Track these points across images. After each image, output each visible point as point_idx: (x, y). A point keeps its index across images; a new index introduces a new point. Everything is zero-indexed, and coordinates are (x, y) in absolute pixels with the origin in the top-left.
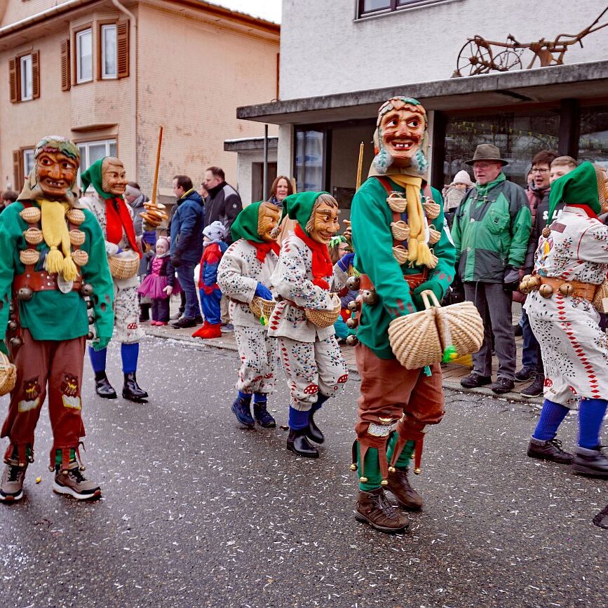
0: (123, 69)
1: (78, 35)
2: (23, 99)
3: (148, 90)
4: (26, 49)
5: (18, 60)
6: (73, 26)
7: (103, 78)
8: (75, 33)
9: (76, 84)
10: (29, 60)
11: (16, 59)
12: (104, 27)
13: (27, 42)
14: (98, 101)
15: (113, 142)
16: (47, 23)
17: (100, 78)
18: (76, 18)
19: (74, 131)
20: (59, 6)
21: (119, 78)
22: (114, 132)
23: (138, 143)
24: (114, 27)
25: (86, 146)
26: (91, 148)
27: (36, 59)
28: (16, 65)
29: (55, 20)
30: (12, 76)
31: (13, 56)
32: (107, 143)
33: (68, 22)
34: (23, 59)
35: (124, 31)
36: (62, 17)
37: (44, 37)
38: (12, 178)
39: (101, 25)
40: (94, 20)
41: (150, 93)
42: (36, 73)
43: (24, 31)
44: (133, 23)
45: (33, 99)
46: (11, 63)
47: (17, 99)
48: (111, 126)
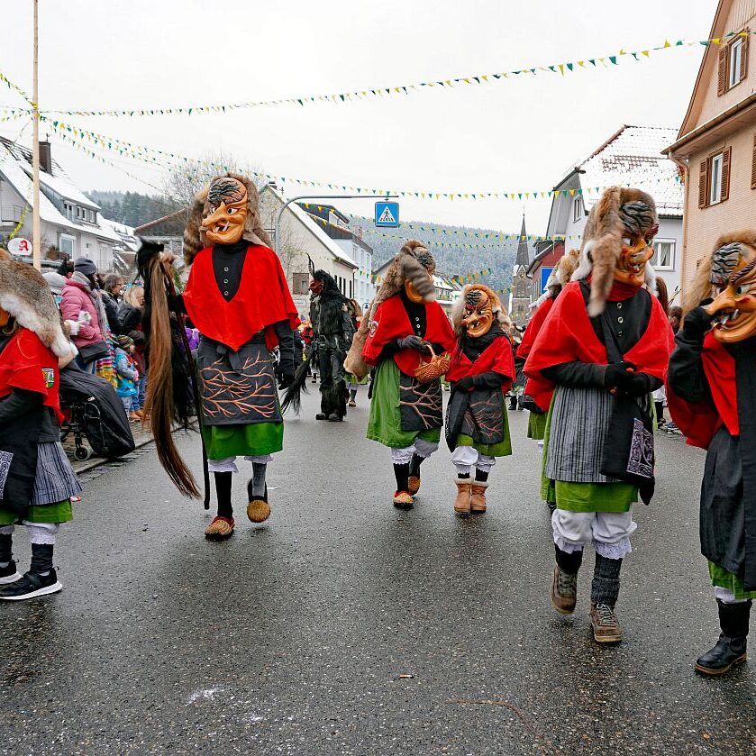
2: (712, 203)
4: (718, 148)
5: (709, 160)
10: (720, 157)
11: (708, 159)
13: (720, 139)
27: (727, 157)
28: (707, 167)
30: (702, 178)
31: (704, 158)
34: (715, 159)
37: (737, 131)
42: (727, 171)
43: (716, 128)
45: (722, 202)
46: (703, 165)
47: (705, 202)
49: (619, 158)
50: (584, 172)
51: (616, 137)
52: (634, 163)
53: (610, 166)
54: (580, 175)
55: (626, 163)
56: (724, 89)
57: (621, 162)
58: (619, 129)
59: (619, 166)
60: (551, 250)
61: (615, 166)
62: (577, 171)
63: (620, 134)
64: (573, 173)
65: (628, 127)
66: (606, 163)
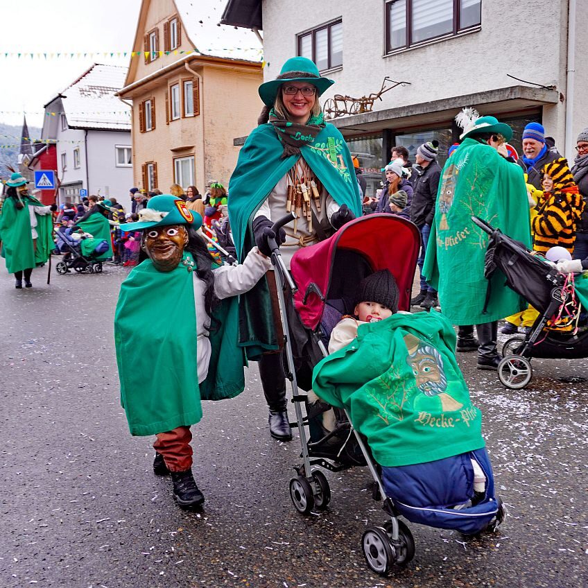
0: (196, 110)
1: (173, 88)
2: (147, 130)
3: (211, 123)
4: (147, 97)
5: (144, 103)
6: (170, 82)
7: (186, 116)
8: (171, 87)
9: (172, 121)
10: (149, 102)
12: (186, 83)
13: (148, 92)
14: (183, 131)
15: (193, 158)
16: (155, 81)
17: (184, 117)
18: (171, 77)
19: (172, 150)
20: (165, 68)
21: (195, 116)
22: (193, 151)
23: (205, 158)
24: (191, 82)
25: (179, 160)
26: (182, 161)
27: (153, 103)
28: (143, 107)
29: (159, 79)
30: (140, 114)
31: (140, 101)
32: (190, 158)
33: (167, 79)
34: (147, 103)
35: (196, 85)
36: (163, 77)
37: (157, 88)
38: (141, 182)
39: (184, 82)
40: (180, 78)
41: (213, 125)
42: (154, 112)
43: (144, 86)
44: (200, 80)
45: (153, 130)
46: (140, 105)
47: (143, 130)
48: (192, 147)
49: (92, 88)
50: (65, 97)
51: (89, 72)
52: (103, 92)
53: (86, 93)
54: (62, 99)
55: (97, 91)
56: (148, 61)
57: (94, 90)
58: (91, 66)
59: (92, 93)
60: (45, 150)
61: (89, 93)
62: (60, 96)
63: (91, 70)
64: (57, 98)
65: (97, 65)
66: (82, 91)
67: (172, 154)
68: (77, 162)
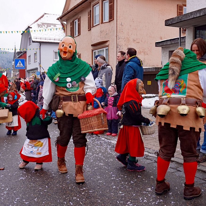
0: (111, 17)
1: (94, 7)
2: (75, 36)
3: (121, 25)
4: (76, 17)
5: (73, 22)
6: (92, 4)
9: (93, 27)
10: (77, 21)
12: (104, 2)
13: (76, 14)
14: (101, 32)
15: (107, 48)
16: (83, 5)
17: (102, 23)
18: (93, 0)
19: (92, 45)
21: (110, 21)
22: (107, 44)
24: (107, 1)
25: (97, 51)
30: (71, 28)
31: (71, 21)
32: (105, 49)
33: (91, 2)
34: (75, 21)
35: (112, 1)
36: (88, 1)
37: (82, 11)
45: (78, 35)
46: (71, 23)
48: (106, 42)
49: (43, 24)
50: (31, 28)
51: (42, 17)
52: (48, 25)
53: (40, 26)
55: (46, 25)
59: (43, 26)
64: (28, 28)
65: (46, 14)
66: (39, 25)
67: (91, 48)
68: (35, 59)
